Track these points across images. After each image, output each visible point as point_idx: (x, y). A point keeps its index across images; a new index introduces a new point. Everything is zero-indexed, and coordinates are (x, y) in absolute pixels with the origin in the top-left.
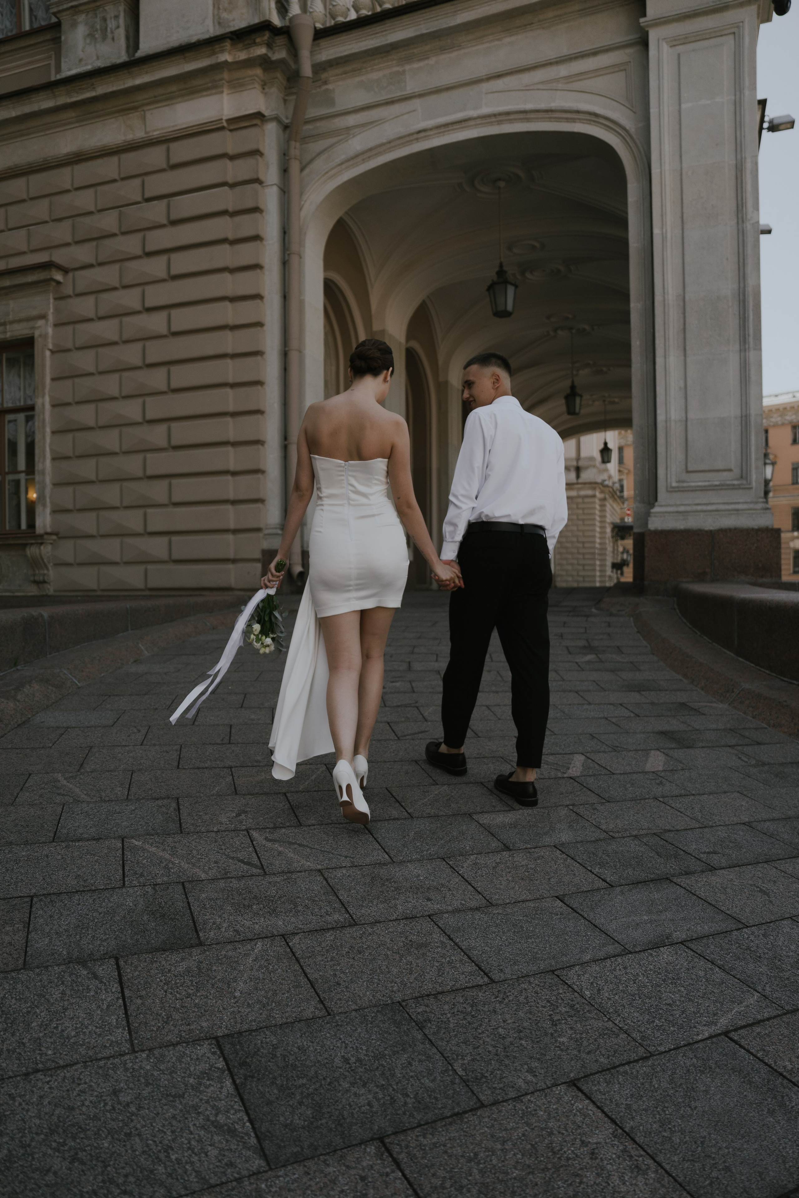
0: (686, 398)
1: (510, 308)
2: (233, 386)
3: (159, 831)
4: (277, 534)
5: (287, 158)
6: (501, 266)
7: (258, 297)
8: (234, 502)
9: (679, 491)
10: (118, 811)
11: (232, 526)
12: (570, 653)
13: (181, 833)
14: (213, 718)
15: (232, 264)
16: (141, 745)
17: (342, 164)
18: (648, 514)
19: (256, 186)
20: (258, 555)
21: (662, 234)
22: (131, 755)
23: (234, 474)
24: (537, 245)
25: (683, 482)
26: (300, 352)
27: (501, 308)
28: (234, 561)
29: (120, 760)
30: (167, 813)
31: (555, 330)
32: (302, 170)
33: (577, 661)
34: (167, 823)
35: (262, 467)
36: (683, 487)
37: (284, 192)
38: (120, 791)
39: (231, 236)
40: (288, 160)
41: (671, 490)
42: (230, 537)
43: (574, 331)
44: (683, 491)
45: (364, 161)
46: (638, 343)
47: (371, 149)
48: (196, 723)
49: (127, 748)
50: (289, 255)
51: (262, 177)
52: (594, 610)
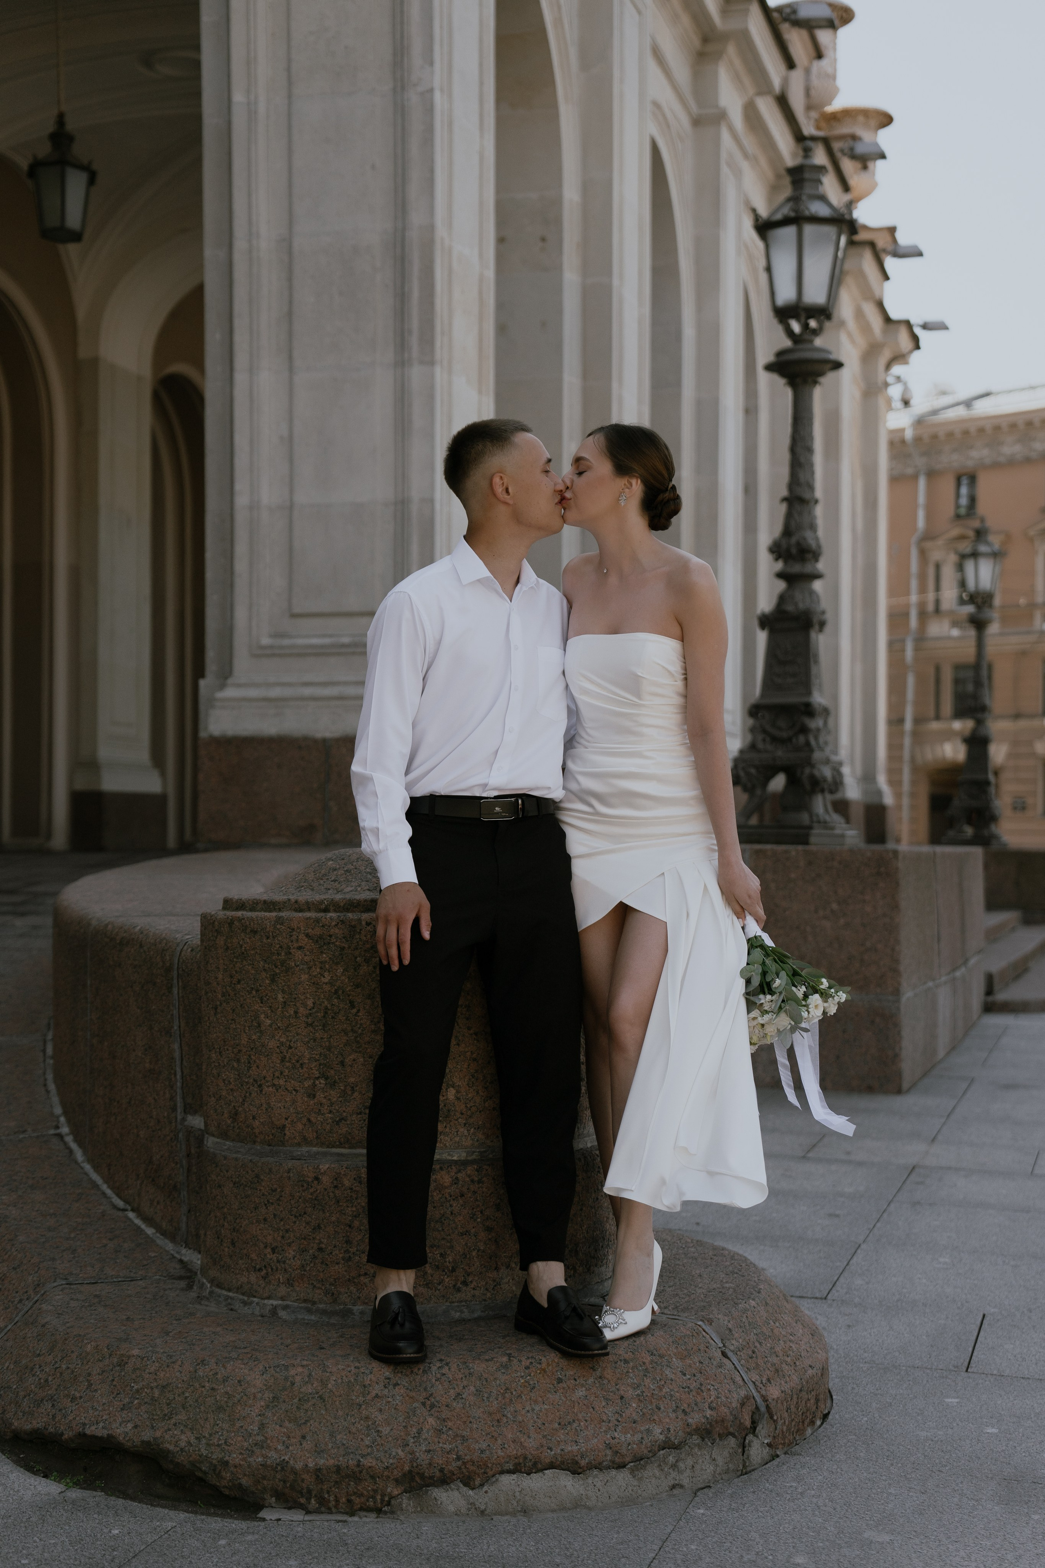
0: (291, 461)
1: (74, 222)
6: (60, 121)
9: (274, 655)
18: (211, 702)
25: (282, 636)
36: (282, 647)
41: (261, 653)
44: (280, 656)
46: (218, 336)
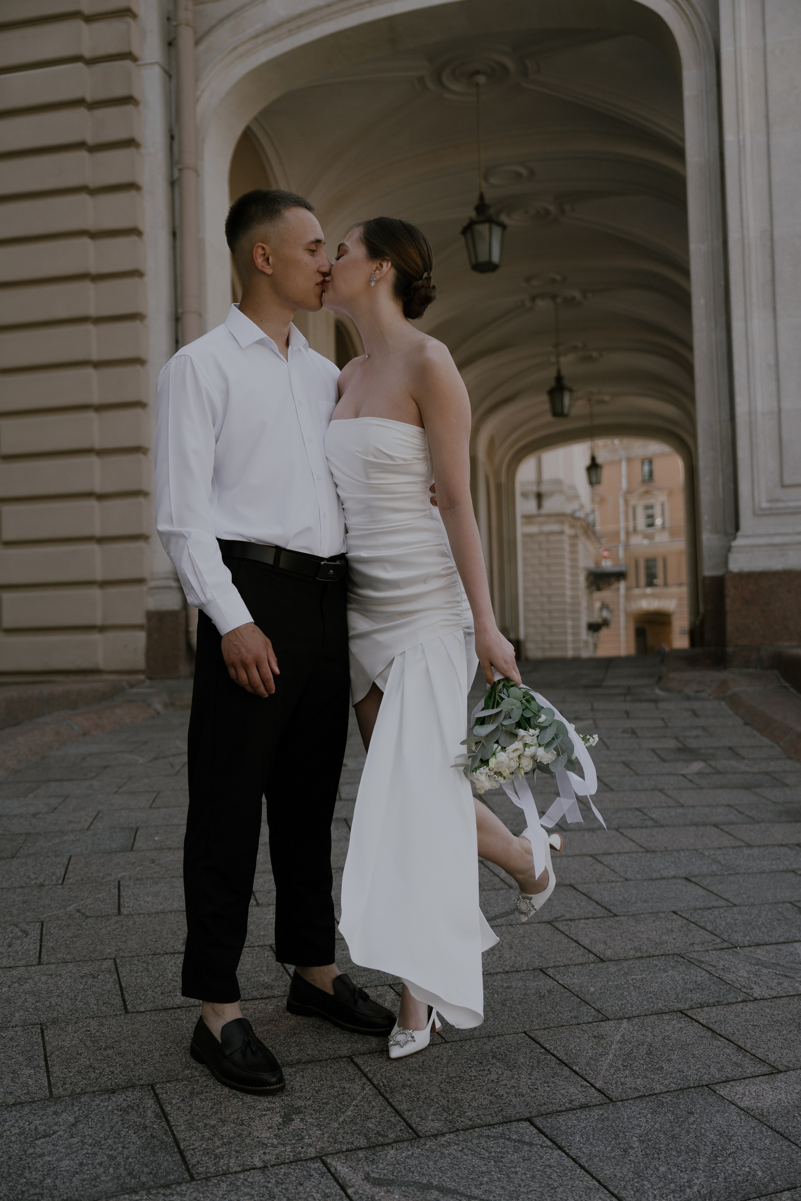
0: (778, 379)
1: (496, 258)
2: (98, 365)
3: (144, 1179)
4: (170, 587)
5: (174, 23)
6: (482, 197)
7: (135, 232)
8: (101, 540)
9: (772, 514)
10: (41, 1129)
11: (99, 576)
12: (664, 760)
13: (193, 1179)
14: (149, 899)
15: (94, 182)
16: (39, 963)
17: (257, 36)
18: (729, 549)
19: (127, 63)
20: (141, 620)
21: (739, 141)
22: (27, 987)
23: (101, 497)
24: (524, 171)
25: (777, 501)
26: (200, 315)
27: (483, 258)
28: (102, 629)
29: (8, 1001)
30: (145, 1128)
31: (533, 299)
32: (197, 43)
33: (683, 772)
34: (154, 1153)
35: (144, 487)
36: (778, 509)
37: (170, 76)
38: (30, 1076)
39: (90, 140)
40: (176, 27)
41: (759, 513)
42: (96, 592)
43: (559, 300)
44: (777, 515)
45: (290, 32)
46: (702, 302)
47: (301, 16)
48: (124, 911)
49: (15, 972)
50: (180, 170)
51: (136, 52)
52: (658, 691)
